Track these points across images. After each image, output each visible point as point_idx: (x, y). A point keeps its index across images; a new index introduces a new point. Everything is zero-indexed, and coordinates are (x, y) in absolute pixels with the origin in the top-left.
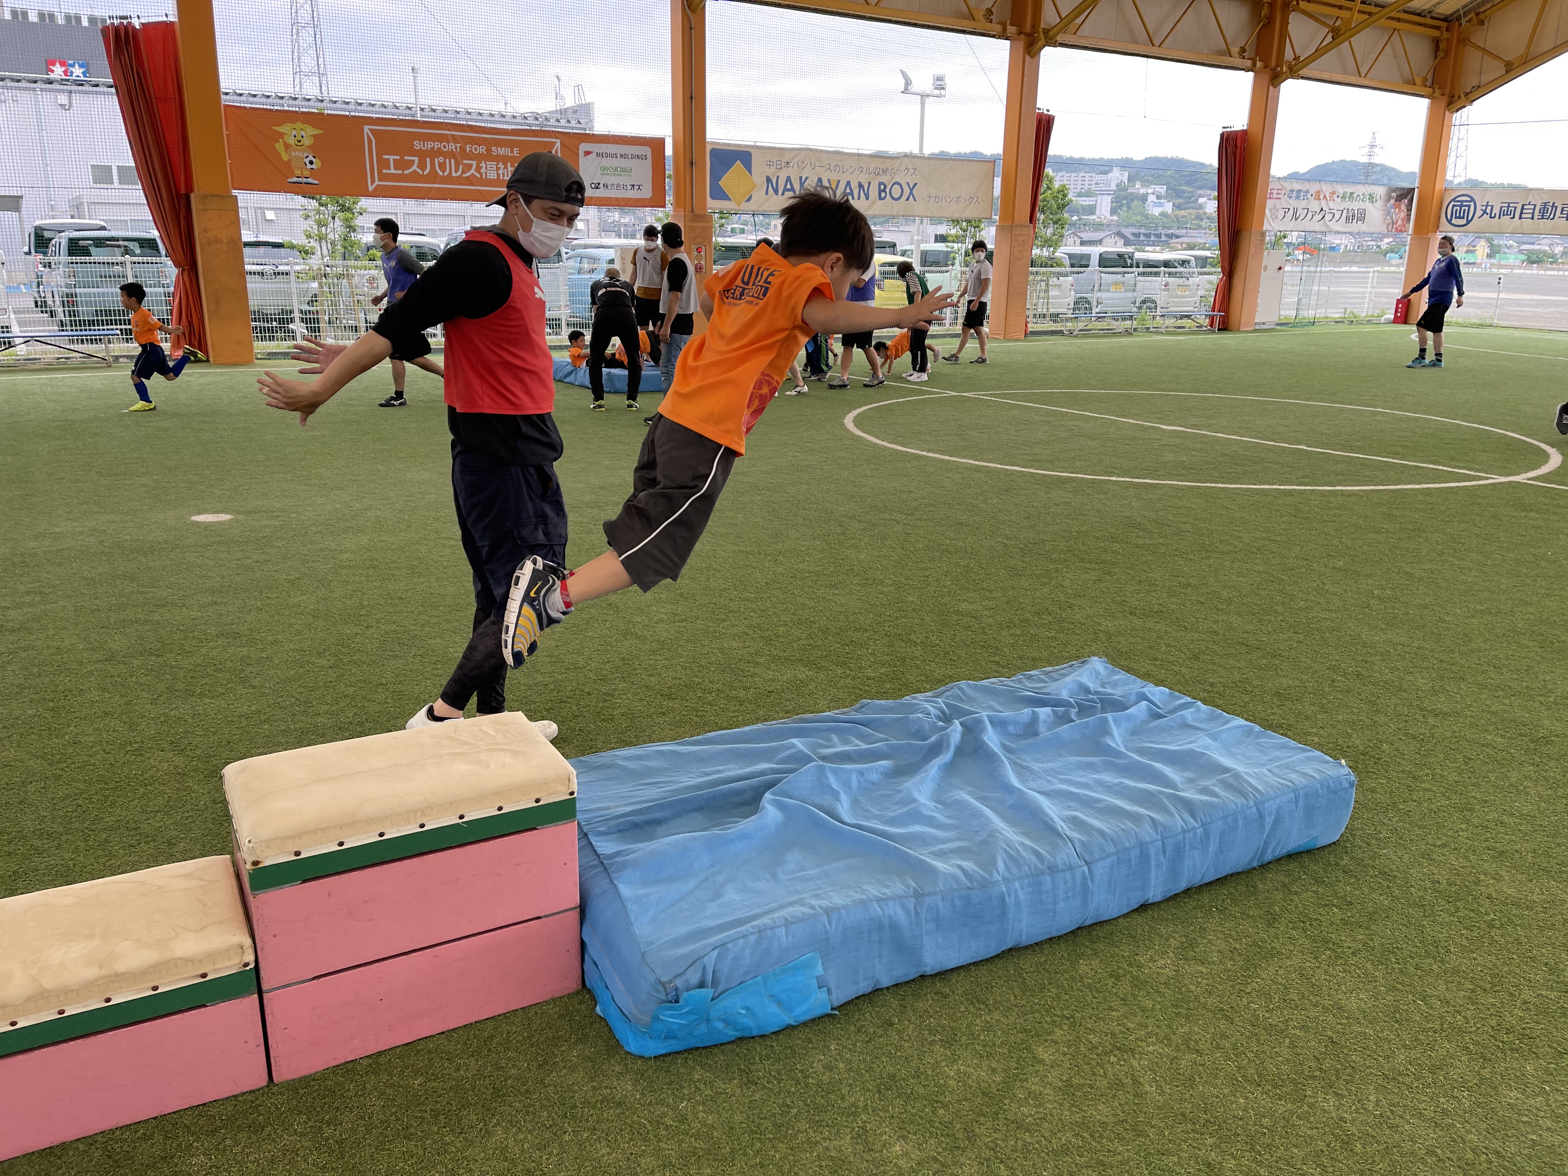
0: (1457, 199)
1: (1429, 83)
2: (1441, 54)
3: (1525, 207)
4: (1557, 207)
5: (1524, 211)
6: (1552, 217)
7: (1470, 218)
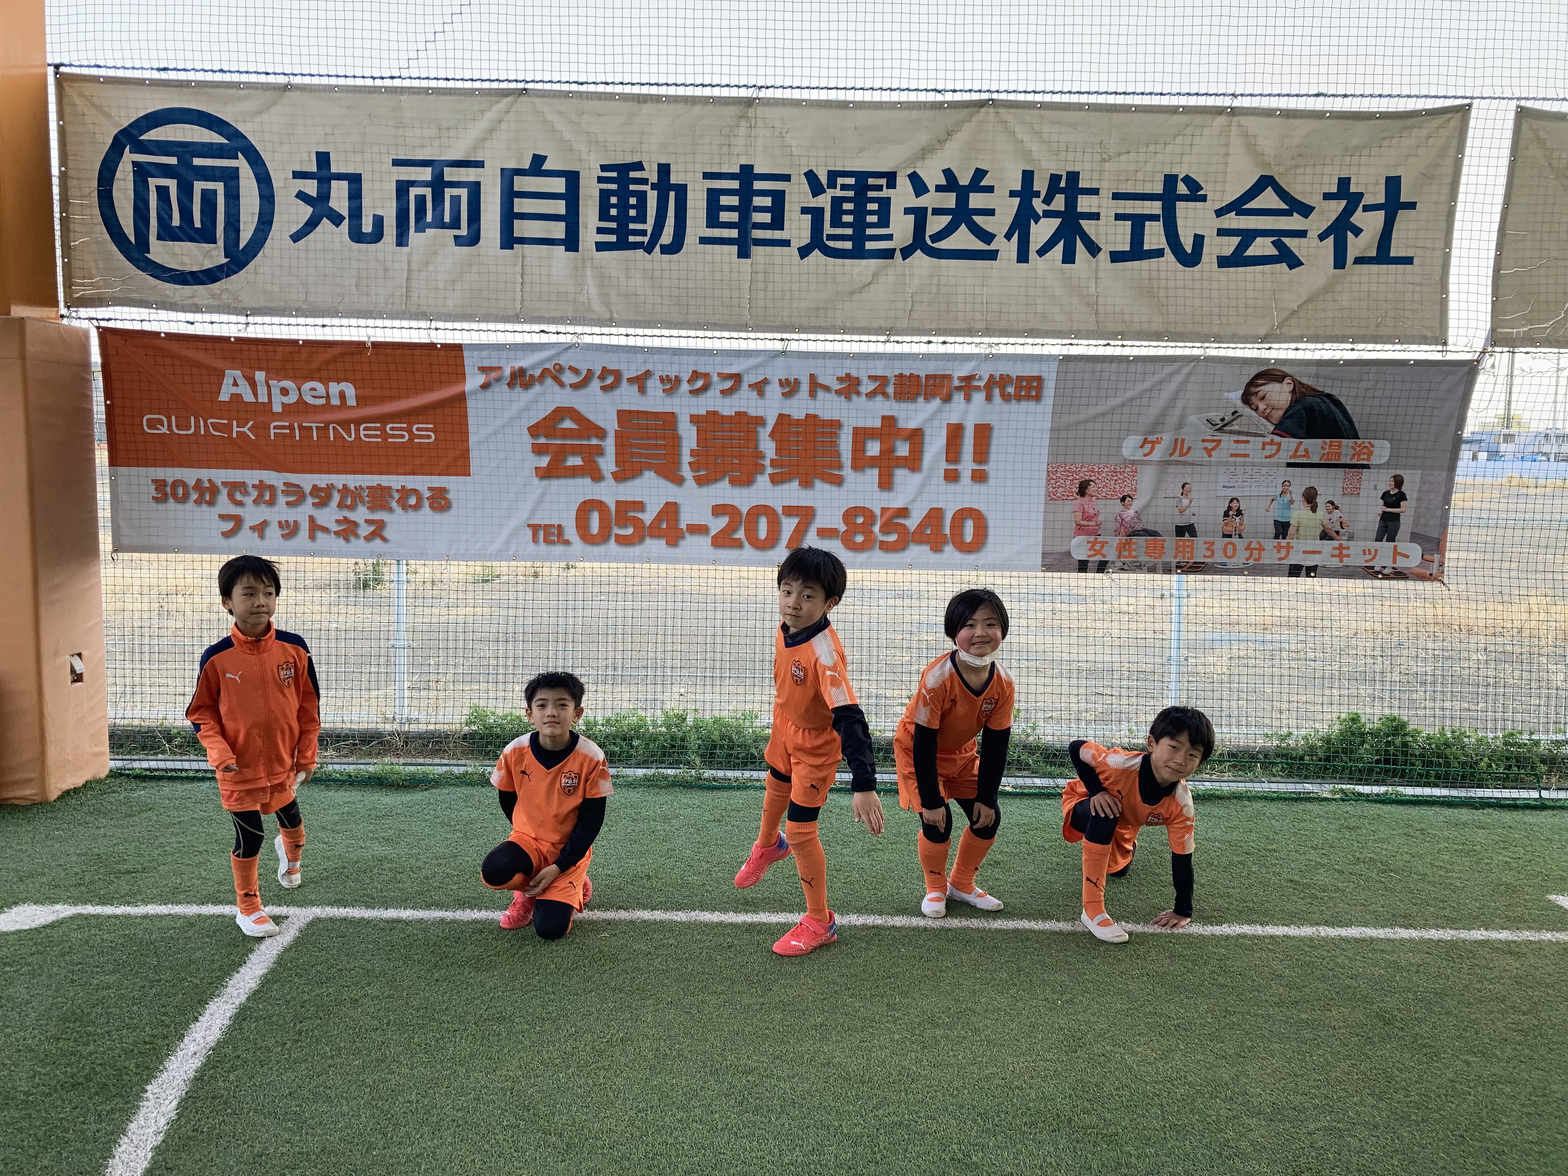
0: (152, 136)
3: (522, 184)
4: (682, 190)
5: (521, 205)
6: (667, 237)
7: (246, 235)
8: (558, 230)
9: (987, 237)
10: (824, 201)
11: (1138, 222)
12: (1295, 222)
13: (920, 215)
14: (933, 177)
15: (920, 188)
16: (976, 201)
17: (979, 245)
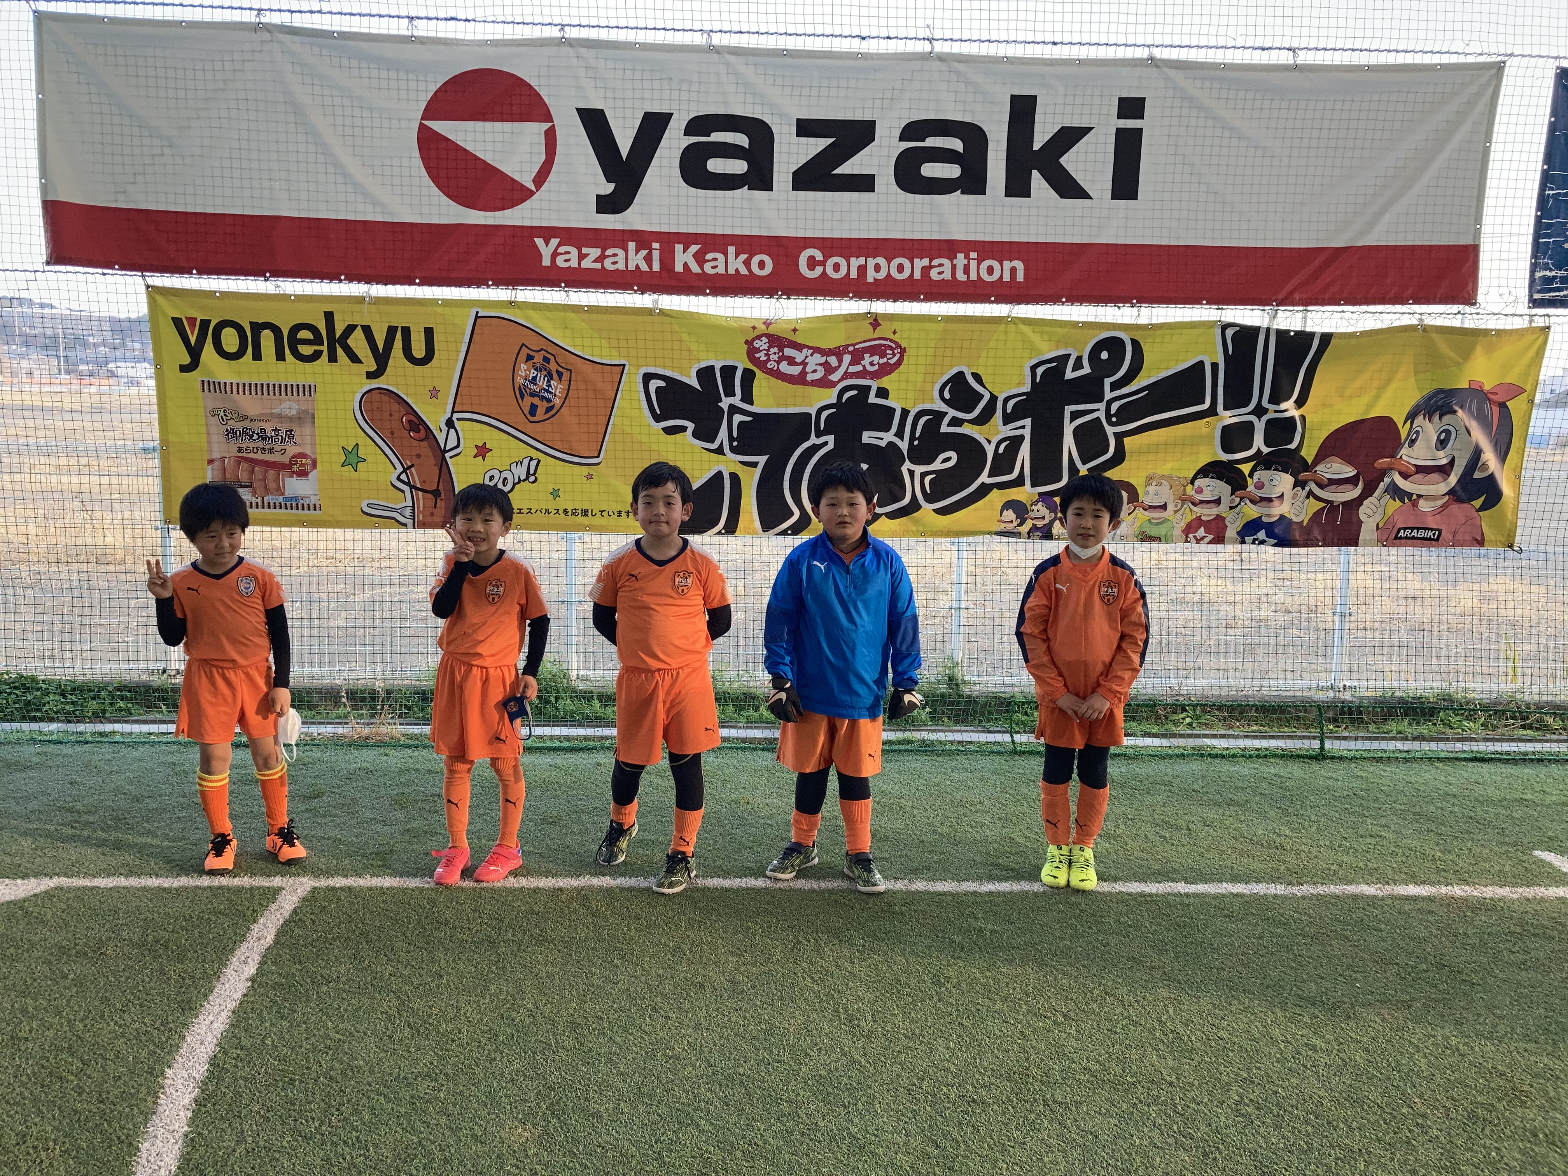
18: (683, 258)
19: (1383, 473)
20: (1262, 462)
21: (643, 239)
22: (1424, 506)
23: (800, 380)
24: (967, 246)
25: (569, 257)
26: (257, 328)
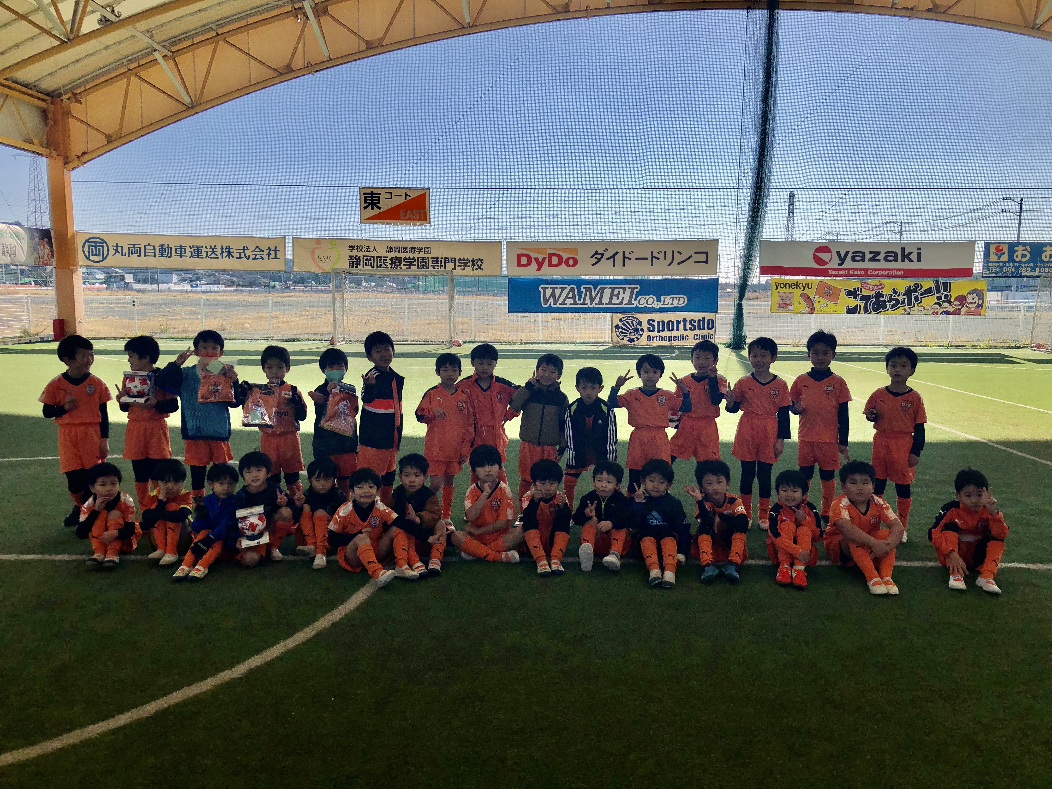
0: (90, 240)
1: (45, 145)
2: (51, 122)
3: (147, 247)
4: (171, 248)
5: (147, 251)
6: (169, 255)
7: (105, 255)
8: (153, 254)
9: (217, 255)
10: (192, 250)
11: (240, 253)
12: (262, 253)
13: (207, 252)
14: (208, 247)
15: (206, 248)
16: (215, 250)
17: (215, 256)
18: (851, 272)
19: (964, 304)
20: (944, 302)
21: (845, 269)
22: (972, 309)
23: (869, 289)
24: (894, 269)
25: (834, 273)
26: (786, 284)
